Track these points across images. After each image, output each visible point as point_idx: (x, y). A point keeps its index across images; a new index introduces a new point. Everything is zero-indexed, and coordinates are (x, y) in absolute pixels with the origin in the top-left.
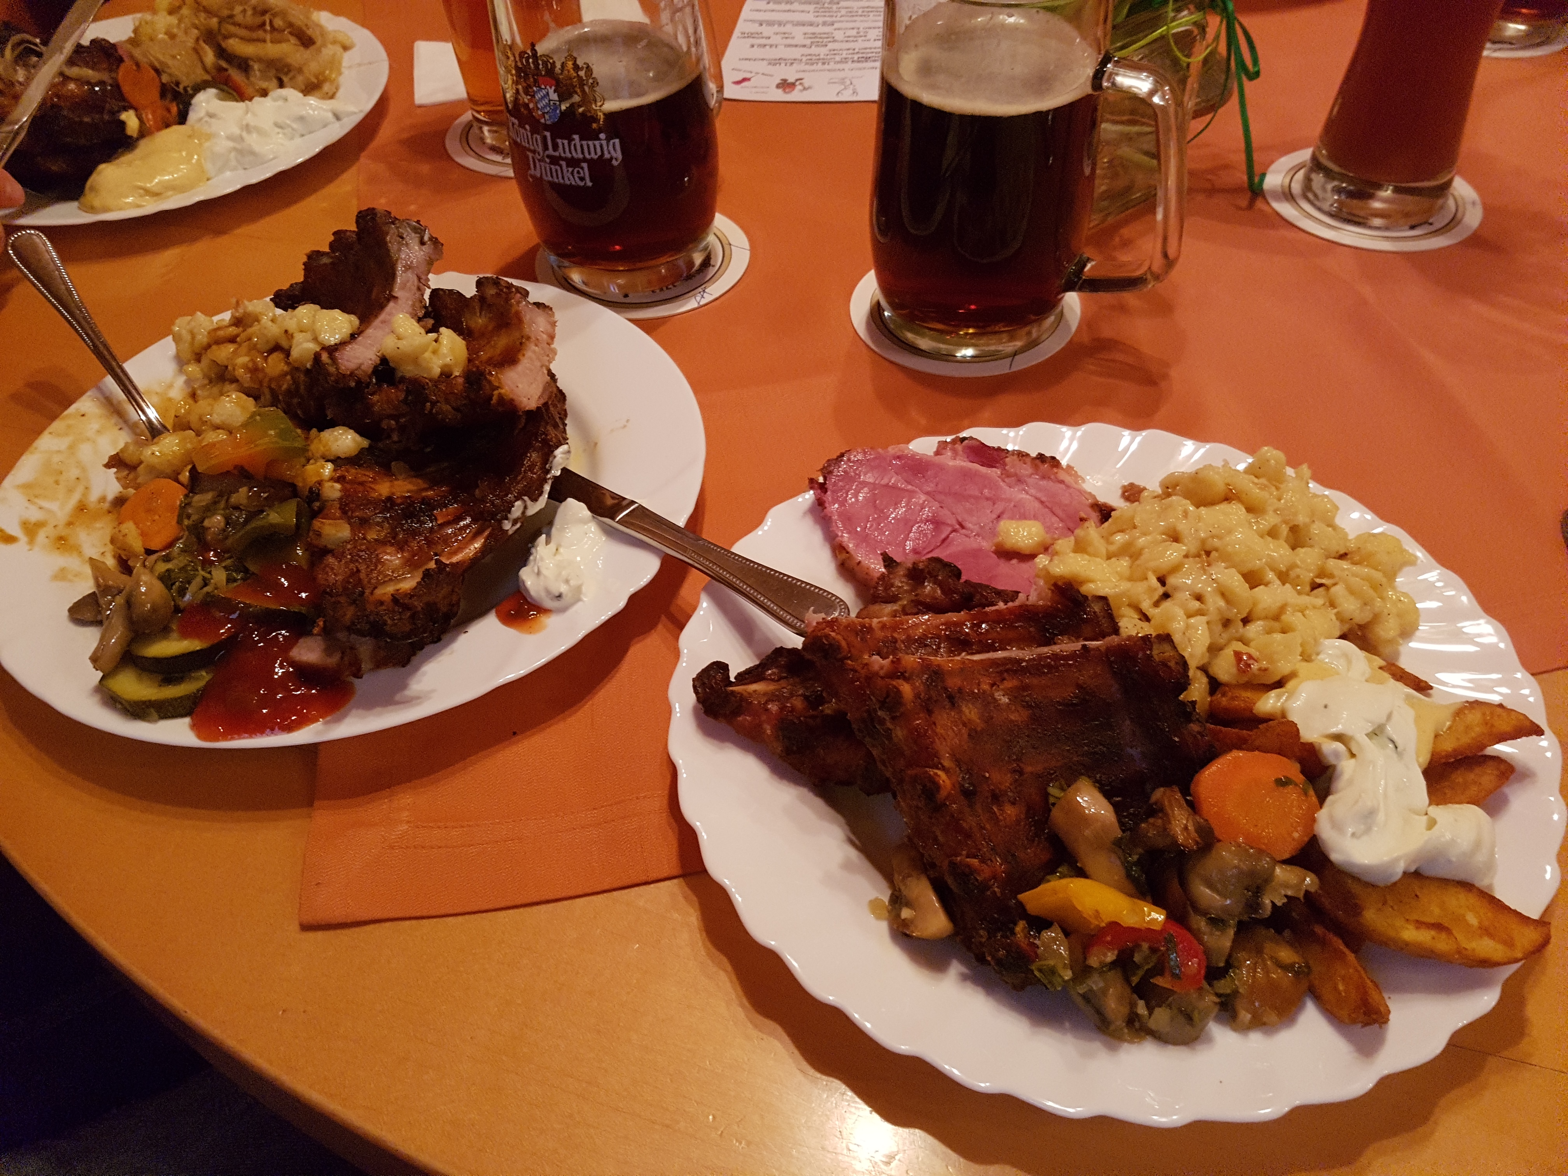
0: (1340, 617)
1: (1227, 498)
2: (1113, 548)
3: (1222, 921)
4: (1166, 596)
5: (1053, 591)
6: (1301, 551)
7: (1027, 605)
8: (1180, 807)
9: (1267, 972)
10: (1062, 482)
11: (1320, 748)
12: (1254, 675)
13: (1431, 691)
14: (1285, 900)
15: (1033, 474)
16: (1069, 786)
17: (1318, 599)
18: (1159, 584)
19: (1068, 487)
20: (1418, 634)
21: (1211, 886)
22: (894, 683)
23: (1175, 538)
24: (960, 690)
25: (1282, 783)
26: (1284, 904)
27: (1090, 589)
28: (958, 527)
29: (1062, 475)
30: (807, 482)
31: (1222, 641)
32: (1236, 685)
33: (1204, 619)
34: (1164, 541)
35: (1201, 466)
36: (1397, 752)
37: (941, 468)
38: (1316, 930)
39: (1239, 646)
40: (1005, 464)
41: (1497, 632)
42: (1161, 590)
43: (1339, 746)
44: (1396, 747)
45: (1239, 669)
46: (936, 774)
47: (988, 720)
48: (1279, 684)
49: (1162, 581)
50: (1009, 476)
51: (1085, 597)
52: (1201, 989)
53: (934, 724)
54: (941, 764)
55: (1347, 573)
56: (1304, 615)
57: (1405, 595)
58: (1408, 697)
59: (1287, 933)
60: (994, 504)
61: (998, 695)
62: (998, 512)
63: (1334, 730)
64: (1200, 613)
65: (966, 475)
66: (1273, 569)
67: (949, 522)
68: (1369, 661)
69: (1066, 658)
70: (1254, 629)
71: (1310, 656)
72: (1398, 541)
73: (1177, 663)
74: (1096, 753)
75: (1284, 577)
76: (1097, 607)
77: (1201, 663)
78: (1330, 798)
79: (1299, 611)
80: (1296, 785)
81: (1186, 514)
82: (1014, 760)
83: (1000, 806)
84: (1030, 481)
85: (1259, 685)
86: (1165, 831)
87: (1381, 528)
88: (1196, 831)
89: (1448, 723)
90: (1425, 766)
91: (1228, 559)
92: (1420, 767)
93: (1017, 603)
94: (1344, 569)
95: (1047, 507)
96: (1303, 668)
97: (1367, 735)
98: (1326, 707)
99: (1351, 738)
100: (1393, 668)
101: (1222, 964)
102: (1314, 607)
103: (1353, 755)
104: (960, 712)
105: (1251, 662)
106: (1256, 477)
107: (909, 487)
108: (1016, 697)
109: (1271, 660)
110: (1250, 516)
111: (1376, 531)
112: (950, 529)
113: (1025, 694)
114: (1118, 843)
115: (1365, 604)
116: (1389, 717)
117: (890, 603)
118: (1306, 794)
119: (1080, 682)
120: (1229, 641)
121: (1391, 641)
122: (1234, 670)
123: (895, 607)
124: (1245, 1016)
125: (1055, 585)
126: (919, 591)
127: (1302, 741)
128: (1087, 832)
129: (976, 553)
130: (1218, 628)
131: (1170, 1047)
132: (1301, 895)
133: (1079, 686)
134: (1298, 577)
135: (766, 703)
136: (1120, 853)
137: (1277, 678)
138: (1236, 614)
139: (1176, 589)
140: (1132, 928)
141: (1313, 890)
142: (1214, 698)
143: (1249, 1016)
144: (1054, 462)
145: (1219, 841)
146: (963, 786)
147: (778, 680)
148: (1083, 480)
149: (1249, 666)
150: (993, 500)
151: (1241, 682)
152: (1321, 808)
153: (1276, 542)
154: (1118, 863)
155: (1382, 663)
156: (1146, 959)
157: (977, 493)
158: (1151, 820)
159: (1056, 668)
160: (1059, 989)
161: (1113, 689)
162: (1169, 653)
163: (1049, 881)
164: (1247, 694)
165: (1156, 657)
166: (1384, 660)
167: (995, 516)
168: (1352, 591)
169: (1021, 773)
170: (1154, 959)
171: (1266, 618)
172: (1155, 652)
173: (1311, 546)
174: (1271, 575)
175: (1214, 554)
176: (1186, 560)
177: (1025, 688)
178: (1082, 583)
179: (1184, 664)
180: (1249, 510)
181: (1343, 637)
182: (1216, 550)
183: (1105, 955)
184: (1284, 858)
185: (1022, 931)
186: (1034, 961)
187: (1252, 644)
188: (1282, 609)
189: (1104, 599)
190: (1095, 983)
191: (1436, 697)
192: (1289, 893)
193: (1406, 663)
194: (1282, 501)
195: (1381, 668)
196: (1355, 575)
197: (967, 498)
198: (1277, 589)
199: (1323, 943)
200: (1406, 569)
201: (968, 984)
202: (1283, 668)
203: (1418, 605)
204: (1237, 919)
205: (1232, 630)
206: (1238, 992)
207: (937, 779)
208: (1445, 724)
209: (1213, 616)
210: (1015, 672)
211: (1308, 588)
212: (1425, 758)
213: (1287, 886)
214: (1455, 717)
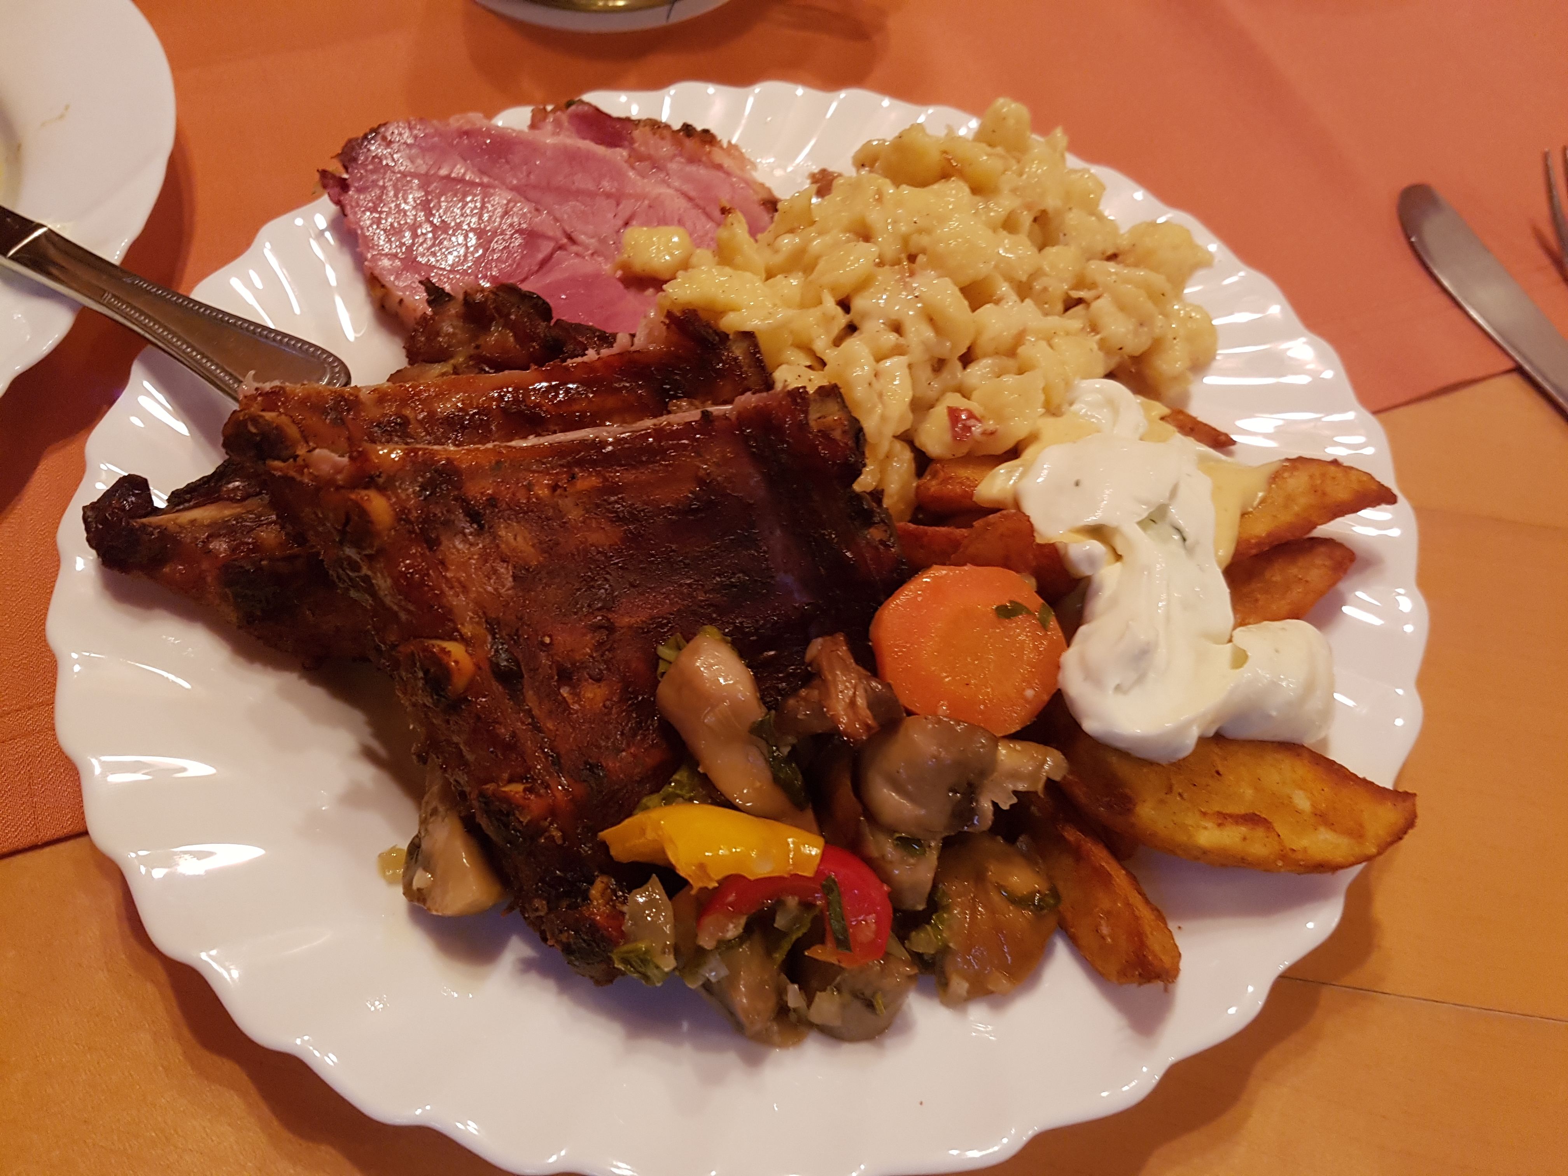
0: (1103, 345)
1: (945, 175)
2: (777, 259)
3: (918, 842)
4: (852, 328)
5: (668, 327)
6: (1051, 251)
7: (629, 352)
8: (846, 669)
9: (992, 910)
10: (719, 167)
11: (1066, 554)
12: (978, 442)
13: (1232, 448)
14: (1015, 800)
15: (674, 156)
16: (688, 642)
17: (1074, 321)
18: (839, 310)
19: (728, 174)
20: (1215, 365)
21: (898, 787)
22: (353, 496)
23: (865, 235)
24: (492, 502)
25: (1007, 612)
26: (1012, 806)
27: (731, 322)
28: (565, 241)
29: (718, 156)
30: (317, 176)
31: (931, 394)
32: (950, 460)
33: (901, 360)
34: (848, 241)
35: (907, 127)
36: (1185, 548)
37: (533, 149)
38: (1066, 834)
39: (954, 400)
40: (632, 141)
41: (1321, 357)
42: (842, 320)
43: (1095, 547)
44: (1184, 540)
45: (955, 436)
46: (443, 650)
47: (549, 549)
48: (1014, 453)
49: (845, 305)
50: (641, 158)
51: (724, 337)
52: (887, 956)
53: (442, 563)
54: (458, 630)
55: (1114, 277)
56: (1051, 346)
57: (1198, 308)
58: (1202, 459)
59: (1022, 842)
60: (618, 205)
61: (566, 503)
62: (627, 214)
63: (1091, 519)
64: (899, 350)
65: (573, 157)
66: (1010, 279)
67: (551, 234)
68: (1147, 410)
69: (676, 435)
70: (977, 372)
71: (1059, 407)
72: (1188, 231)
73: (844, 432)
74: (733, 585)
75: (1024, 290)
76: (738, 351)
77: (902, 430)
78: (1083, 629)
79: (1043, 339)
80: (1029, 613)
81: (880, 198)
82: (599, 609)
83: (574, 687)
84: (673, 166)
85: (983, 456)
86: (819, 710)
87: (1166, 215)
88: (870, 706)
89: (1260, 494)
90: (1225, 565)
91: (939, 264)
92: (1219, 564)
93: (616, 349)
94: (1111, 274)
95: (697, 206)
96: (1048, 426)
97: (1140, 523)
98: (1077, 484)
99: (1115, 530)
100: (1181, 417)
101: (920, 907)
102: (1068, 334)
103: (1118, 557)
104: (495, 536)
105: (972, 422)
106: (990, 145)
107: (486, 180)
108: (598, 506)
109: (1000, 417)
110: (977, 198)
111: (1160, 221)
112: (551, 245)
113: (613, 499)
114: (758, 730)
115: (1141, 325)
116: (1174, 493)
117: (439, 362)
118: (1044, 626)
119: (701, 473)
120: (943, 393)
121: (1177, 379)
122: (948, 437)
123: (446, 367)
124: (959, 985)
125: (669, 315)
126: (481, 341)
127: (1039, 540)
128: (709, 720)
129: (591, 282)
130: (925, 373)
131: (847, 1047)
132: (1040, 787)
133: (701, 482)
134: (1045, 289)
135: (206, 542)
136: (762, 744)
137: (1010, 444)
138: (952, 349)
139: (864, 315)
140: (770, 878)
141: (1057, 778)
142: (924, 480)
143: (966, 985)
144: (707, 137)
145: (910, 713)
146: (498, 665)
147: (243, 499)
148: (754, 166)
149: (967, 428)
150: (617, 198)
151: (959, 455)
152: (1068, 645)
153: (1014, 237)
154: (761, 762)
155: (1165, 411)
156: (797, 920)
157: (590, 186)
158: (803, 692)
159: (663, 452)
160: (659, 985)
161: (752, 482)
162: (833, 414)
163: (646, 808)
164: (965, 473)
165: (812, 423)
166: (1167, 406)
167: (620, 222)
168: (1122, 307)
169: (610, 628)
170: (808, 917)
171: (997, 353)
172: (813, 416)
173: (1066, 245)
174: (1004, 288)
175: (921, 259)
176: (880, 269)
177: (613, 489)
178: (722, 313)
179: (857, 432)
180: (977, 190)
181: (1110, 375)
182: (924, 251)
183: (724, 930)
184: (1013, 731)
185: (603, 894)
186: (617, 944)
187: (975, 395)
188: (1019, 339)
189: (749, 336)
190: (714, 972)
191: (1240, 458)
192: (1021, 787)
193: (1199, 410)
194: (1025, 176)
195: (1162, 419)
196: (1127, 281)
197: (578, 194)
198: (1012, 307)
199: (1078, 855)
200: (1200, 273)
201: (533, 977)
202: (1018, 429)
203: (1215, 322)
204: (939, 837)
205: (946, 375)
206: (949, 947)
207: (445, 658)
208: (1256, 495)
209: (917, 353)
210: (594, 463)
211: (1060, 307)
212: (1226, 551)
213: (1015, 775)
214: (1270, 484)
